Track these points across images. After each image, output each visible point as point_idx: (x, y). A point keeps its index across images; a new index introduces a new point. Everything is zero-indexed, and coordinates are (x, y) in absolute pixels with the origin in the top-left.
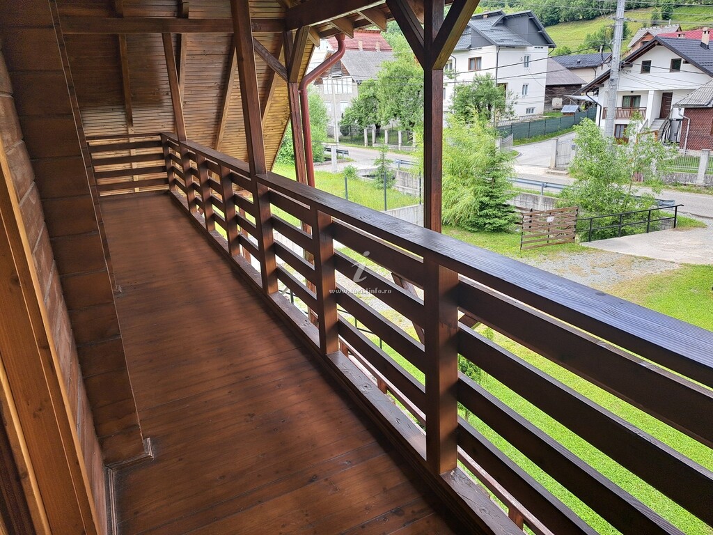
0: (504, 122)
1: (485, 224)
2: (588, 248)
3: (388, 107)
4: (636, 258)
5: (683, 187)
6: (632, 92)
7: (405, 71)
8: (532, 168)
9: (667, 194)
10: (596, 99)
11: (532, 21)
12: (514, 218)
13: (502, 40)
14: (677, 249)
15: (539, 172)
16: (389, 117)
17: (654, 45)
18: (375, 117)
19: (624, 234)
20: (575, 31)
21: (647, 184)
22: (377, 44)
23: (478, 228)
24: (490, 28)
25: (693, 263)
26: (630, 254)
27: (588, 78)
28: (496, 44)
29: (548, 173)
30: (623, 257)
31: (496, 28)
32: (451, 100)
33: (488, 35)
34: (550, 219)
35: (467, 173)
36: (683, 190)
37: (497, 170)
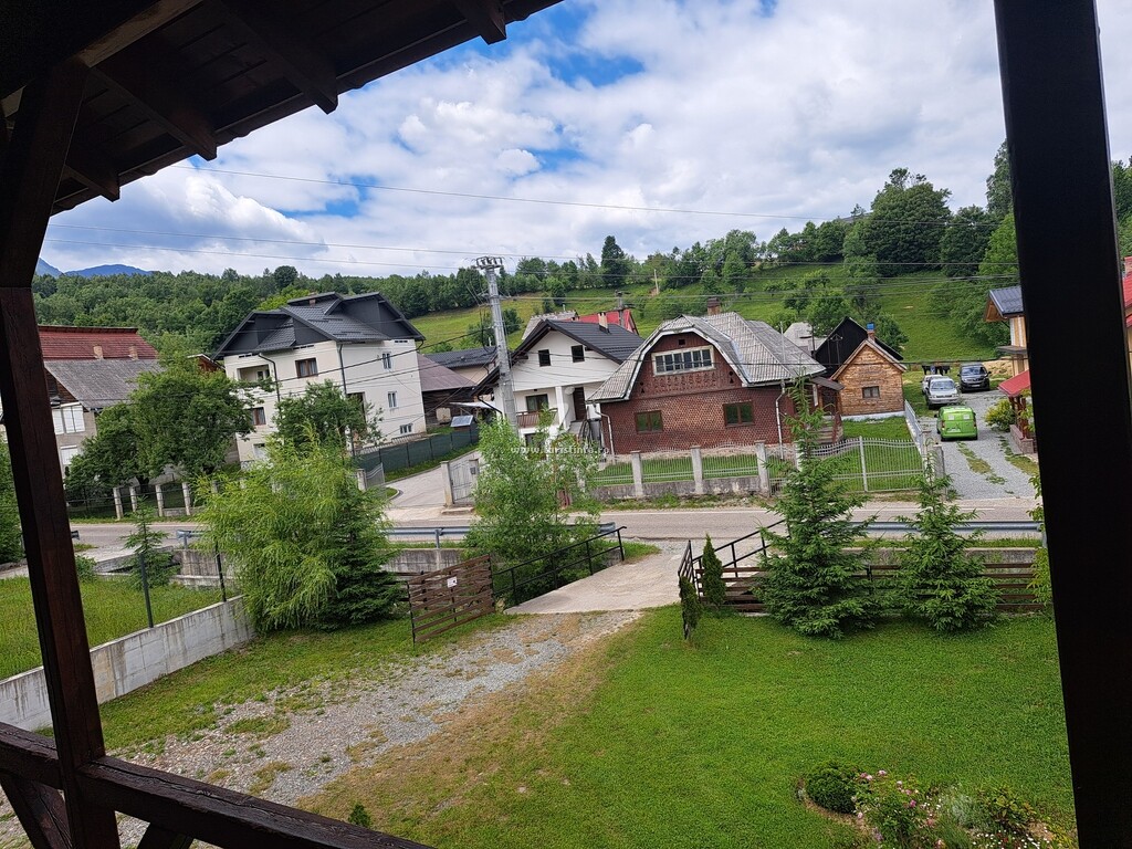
0: (368, 447)
1: (350, 612)
2: (515, 616)
3: (158, 446)
4: (584, 614)
5: (622, 504)
6: (535, 390)
7: (183, 386)
8: (421, 510)
9: (606, 516)
10: (493, 404)
11: (385, 307)
12: (396, 591)
13: (344, 333)
14: (632, 590)
15: (431, 515)
16: (160, 462)
17: (547, 332)
18: (136, 466)
19: (563, 582)
20: (451, 322)
21: (579, 508)
22: (132, 349)
23: (339, 622)
24: (322, 317)
25: (654, 605)
26: (574, 611)
27: (476, 378)
28: (335, 340)
29: (445, 513)
30: (566, 618)
31: (330, 317)
32: (274, 425)
33: (322, 327)
34: (451, 582)
35: (306, 533)
36: (623, 508)
37: (356, 519)
